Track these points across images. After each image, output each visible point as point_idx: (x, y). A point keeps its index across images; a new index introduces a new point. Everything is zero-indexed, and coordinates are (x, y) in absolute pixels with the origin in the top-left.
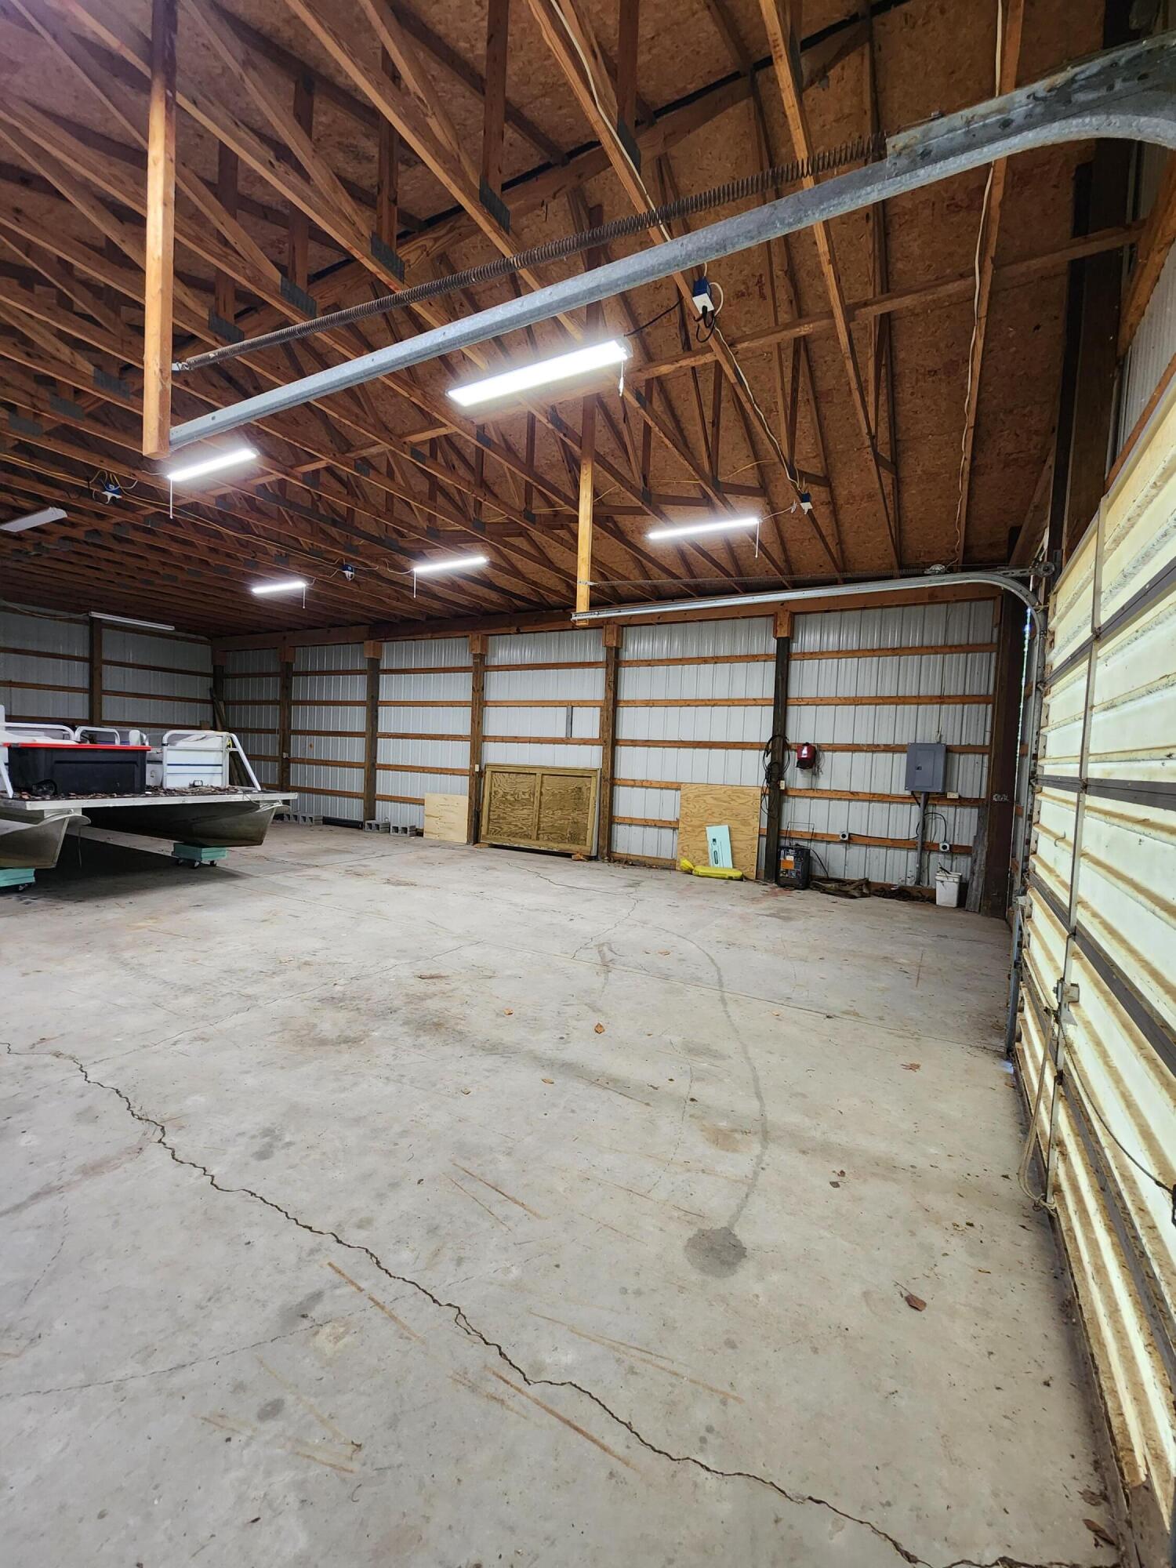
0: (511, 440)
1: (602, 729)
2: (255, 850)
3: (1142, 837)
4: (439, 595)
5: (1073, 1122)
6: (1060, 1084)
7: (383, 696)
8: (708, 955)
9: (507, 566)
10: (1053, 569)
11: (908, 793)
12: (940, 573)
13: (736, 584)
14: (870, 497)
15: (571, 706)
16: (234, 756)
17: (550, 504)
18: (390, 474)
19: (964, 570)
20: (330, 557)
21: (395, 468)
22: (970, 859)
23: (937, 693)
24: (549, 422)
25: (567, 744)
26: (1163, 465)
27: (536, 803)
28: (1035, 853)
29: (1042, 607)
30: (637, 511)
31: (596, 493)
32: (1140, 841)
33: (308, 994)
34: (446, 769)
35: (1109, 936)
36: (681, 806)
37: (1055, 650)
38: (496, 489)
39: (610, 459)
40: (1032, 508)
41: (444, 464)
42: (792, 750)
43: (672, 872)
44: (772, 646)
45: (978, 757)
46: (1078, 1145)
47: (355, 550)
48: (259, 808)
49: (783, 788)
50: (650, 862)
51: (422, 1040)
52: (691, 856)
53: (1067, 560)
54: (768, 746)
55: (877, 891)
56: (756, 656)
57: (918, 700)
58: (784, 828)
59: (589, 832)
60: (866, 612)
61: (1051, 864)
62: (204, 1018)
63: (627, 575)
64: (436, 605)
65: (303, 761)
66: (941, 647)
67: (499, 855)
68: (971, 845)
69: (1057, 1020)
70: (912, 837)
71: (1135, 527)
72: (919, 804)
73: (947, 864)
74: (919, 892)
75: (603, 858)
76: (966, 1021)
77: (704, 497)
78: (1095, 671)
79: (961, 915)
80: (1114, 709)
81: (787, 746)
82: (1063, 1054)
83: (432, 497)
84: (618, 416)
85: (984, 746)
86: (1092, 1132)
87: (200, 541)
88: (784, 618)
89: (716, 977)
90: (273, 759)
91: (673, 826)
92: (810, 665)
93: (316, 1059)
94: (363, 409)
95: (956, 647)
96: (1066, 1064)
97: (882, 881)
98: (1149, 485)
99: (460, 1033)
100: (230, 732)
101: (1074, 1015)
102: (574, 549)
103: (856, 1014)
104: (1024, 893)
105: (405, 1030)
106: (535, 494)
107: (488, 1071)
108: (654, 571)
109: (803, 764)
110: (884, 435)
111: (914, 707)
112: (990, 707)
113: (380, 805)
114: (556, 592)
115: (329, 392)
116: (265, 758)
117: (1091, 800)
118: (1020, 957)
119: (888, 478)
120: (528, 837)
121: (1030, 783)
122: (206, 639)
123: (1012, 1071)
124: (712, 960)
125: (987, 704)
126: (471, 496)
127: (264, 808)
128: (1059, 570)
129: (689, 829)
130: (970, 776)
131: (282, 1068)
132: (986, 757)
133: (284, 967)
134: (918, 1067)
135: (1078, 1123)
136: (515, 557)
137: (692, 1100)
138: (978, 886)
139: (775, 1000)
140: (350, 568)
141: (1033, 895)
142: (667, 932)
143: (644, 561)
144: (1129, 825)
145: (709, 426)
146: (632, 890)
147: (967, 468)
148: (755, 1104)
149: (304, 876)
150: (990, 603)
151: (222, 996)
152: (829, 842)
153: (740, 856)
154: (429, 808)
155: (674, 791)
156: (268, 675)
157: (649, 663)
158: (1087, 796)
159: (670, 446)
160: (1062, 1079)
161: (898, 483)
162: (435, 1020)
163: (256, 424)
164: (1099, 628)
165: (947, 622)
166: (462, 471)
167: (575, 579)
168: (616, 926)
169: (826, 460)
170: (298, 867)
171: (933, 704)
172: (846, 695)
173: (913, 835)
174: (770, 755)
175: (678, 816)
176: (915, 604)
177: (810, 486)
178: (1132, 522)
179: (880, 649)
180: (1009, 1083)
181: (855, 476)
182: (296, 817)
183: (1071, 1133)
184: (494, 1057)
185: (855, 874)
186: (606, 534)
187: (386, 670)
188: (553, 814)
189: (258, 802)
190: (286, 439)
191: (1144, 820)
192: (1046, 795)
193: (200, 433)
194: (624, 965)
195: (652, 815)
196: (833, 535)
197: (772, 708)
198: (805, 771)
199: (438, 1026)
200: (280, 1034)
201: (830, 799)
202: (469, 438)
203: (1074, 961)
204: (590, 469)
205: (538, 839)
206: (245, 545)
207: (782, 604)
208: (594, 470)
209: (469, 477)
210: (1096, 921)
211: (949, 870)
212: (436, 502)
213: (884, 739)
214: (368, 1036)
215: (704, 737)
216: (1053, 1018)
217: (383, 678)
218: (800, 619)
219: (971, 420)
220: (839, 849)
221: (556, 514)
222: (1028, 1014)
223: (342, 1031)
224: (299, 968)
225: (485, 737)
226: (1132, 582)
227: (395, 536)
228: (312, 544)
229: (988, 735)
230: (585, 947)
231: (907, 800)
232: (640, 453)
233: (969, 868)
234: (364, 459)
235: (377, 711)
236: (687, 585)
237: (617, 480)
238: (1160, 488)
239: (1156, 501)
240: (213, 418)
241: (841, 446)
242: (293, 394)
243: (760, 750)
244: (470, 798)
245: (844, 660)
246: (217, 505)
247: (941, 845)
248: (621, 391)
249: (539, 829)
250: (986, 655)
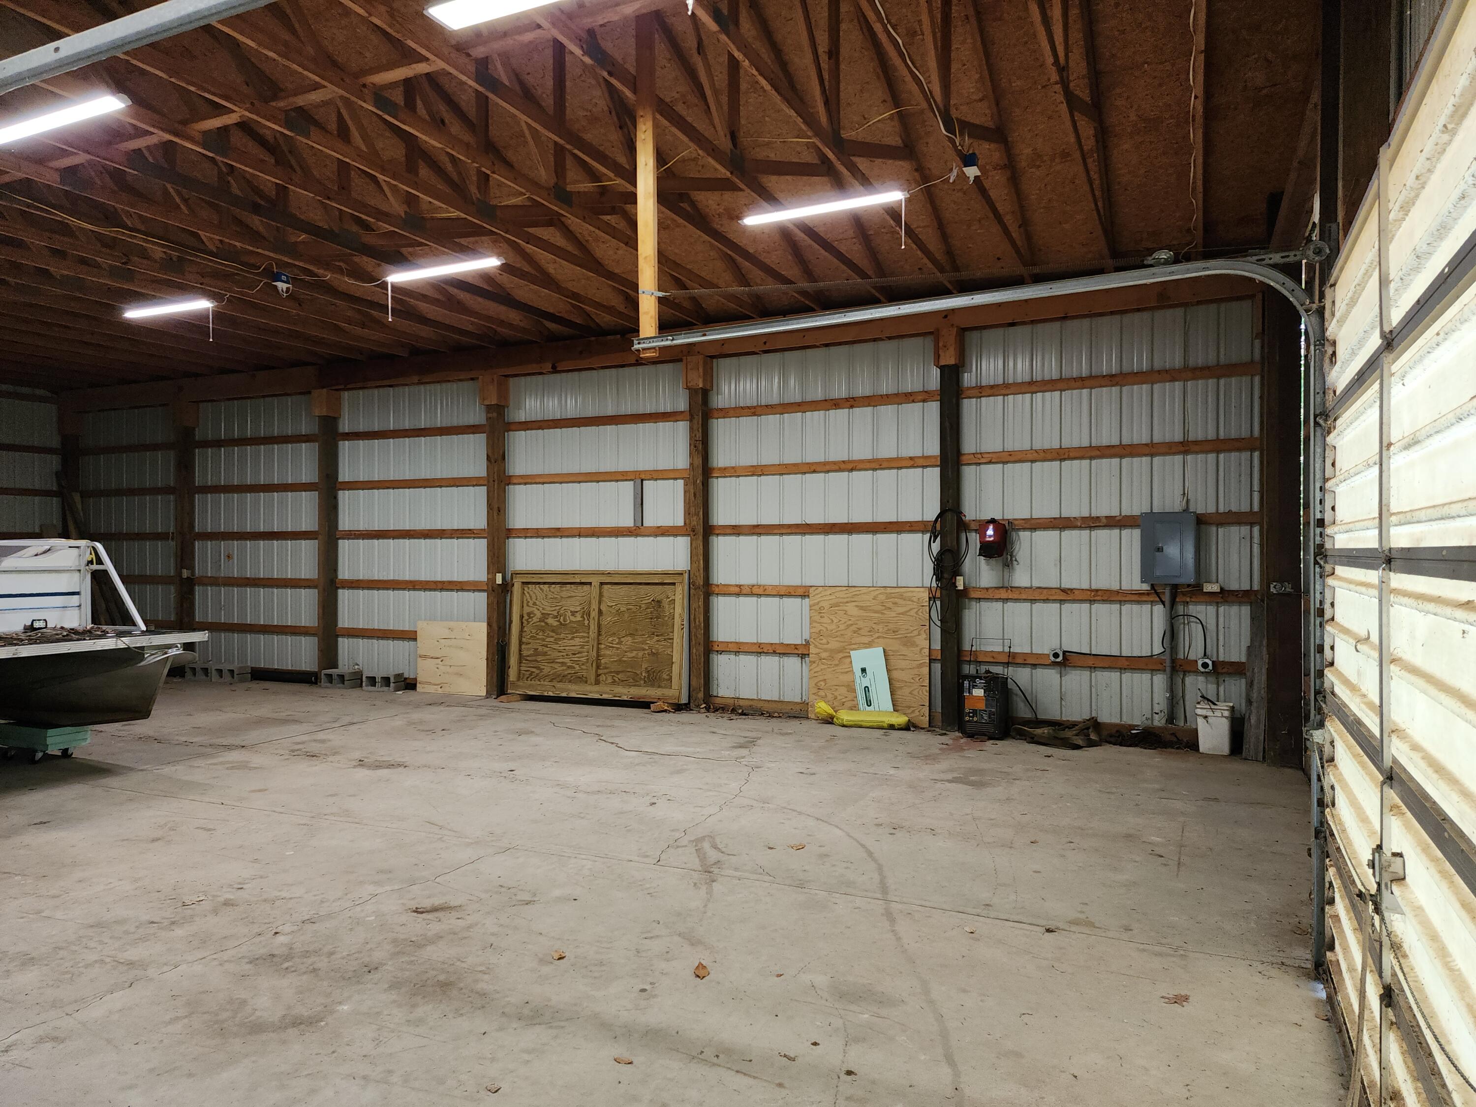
0: (530, 80)
1: (687, 513)
2: (140, 727)
3: (1466, 627)
4: (429, 316)
5: (1409, 1060)
6: (1389, 1005)
7: (345, 474)
8: (863, 846)
9: (533, 272)
10: (1328, 251)
11: (1146, 587)
12: (1167, 263)
13: (875, 288)
14: (1065, 155)
15: (639, 479)
16: (100, 579)
17: (595, 176)
18: (344, 134)
19: (1207, 256)
20: (252, 261)
21: (350, 123)
22: (1243, 681)
23: (1178, 437)
24: (585, 53)
25: (637, 535)
26: (1452, 100)
27: (593, 627)
28: (1332, 664)
29: (1314, 306)
30: (723, 185)
31: (661, 159)
32: (1464, 632)
33: (231, 953)
34: (450, 582)
35: (1435, 776)
36: (812, 621)
37: (1337, 367)
38: (510, 155)
39: (680, 108)
40: (1295, 164)
41: (427, 117)
42: (971, 530)
43: (804, 722)
44: (934, 379)
45: (1245, 530)
46: (1419, 1094)
47: (292, 250)
48: (143, 659)
49: (961, 587)
50: (767, 707)
51: (420, 1012)
52: (830, 696)
53: (1345, 235)
54: (934, 527)
55: (1111, 736)
56: (911, 394)
57: (1151, 450)
58: (967, 647)
59: (675, 668)
60: (1069, 323)
61: (1353, 679)
62: (55, 1004)
63: (715, 281)
64: (425, 331)
65: (215, 582)
66: (1179, 371)
67: (537, 712)
68: (1243, 660)
69: (1377, 910)
70: (1156, 652)
71: (1427, 187)
72: (1163, 603)
73: (1211, 690)
74: (1173, 734)
75: (698, 706)
76: (1253, 925)
77: (823, 163)
78: (1389, 393)
79: (1237, 766)
80: (1417, 447)
81: (963, 526)
82: (1388, 958)
83: (411, 168)
84: (690, 43)
85: (1252, 512)
86: (1435, 1072)
87: (35, 240)
88: (949, 337)
89: (876, 877)
90: (164, 580)
91: (801, 652)
92: (991, 405)
93: (246, 1056)
94: (294, 32)
95: (1202, 369)
96: (1394, 975)
97: (1117, 721)
98: (1438, 128)
99: (483, 995)
100: (92, 540)
101: (1399, 900)
102: (632, 242)
103: (1090, 924)
104: (1321, 725)
105: (394, 997)
106: (569, 162)
107: (529, 1052)
108: (755, 273)
109: (989, 551)
110: (1078, 66)
111: (1146, 460)
112: (1256, 454)
113: (344, 644)
114: (610, 310)
115: (241, 10)
116: (153, 580)
117: (1400, 580)
118: (1323, 822)
119: (1087, 129)
120: (583, 680)
121: (1316, 563)
122: (49, 394)
123: (1323, 995)
124: (870, 854)
125: (1252, 450)
126: (471, 164)
127: (151, 659)
128: (1336, 251)
129: (824, 655)
130: (1235, 557)
131: (190, 1075)
132: (1256, 530)
133: (189, 912)
134: (1186, 998)
135: (1416, 1059)
136: (544, 257)
137: (849, 1073)
138: (1259, 720)
139: (969, 910)
140: (284, 278)
141: (1334, 728)
142: (800, 813)
143: (739, 259)
144: (1448, 611)
145: (823, 58)
146: (744, 752)
147: (1200, 109)
148: (945, 1072)
149: (222, 763)
150: (1246, 305)
151: (86, 967)
152: (1034, 666)
153: (904, 693)
154: (424, 645)
155: (799, 600)
156: (155, 447)
157: (754, 411)
158: (1392, 574)
159: (768, 87)
160: (1390, 997)
161: (1103, 135)
162: (442, 977)
163: (122, 56)
164: (1391, 331)
165: (1186, 334)
166: (456, 128)
167: (635, 287)
168: (721, 809)
169: (997, 105)
170: (209, 750)
171: (1174, 454)
172: (1047, 446)
173: (1158, 649)
174: (939, 539)
175: (806, 636)
176: (1138, 310)
177: (976, 144)
178: (1421, 180)
179: (1091, 377)
180: (1322, 1014)
181: (1041, 127)
182: (206, 671)
183: (1408, 1077)
184: (538, 1029)
185: (1076, 712)
186: (680, 221)
187: (347, 434)
188: (620, 643)
189: (142, 648)
190: (173, 80)
191: (1469, 602)
192: (1341, 579)
193: (35, 73)
194: (736, 869)
195: (769, 637)
196: (1013, 212)
197: (937, 471)
198: (993, 561)
199: (445, 986)
200: (186, 1021)
201: (1033, 601)
202: (464, 78)
203: (1393, 818)
204: (649, 124)
205: (597, 682)
206: (110, 244)
207: (946, 317)
208: (656, 126)
209: (467, 137)
210: (1416, 756)
211: (1214, 699)
212: (417, 174)
213: (1106, 508)
214: (332, 1012)
215: (840, 518)
216: (1371, 907)
217: (345, 447)
218: (973, 337)
219: (1200, 41)
220: (1050, 676)
221: (604, 190)
222: (1341, 907)
223: (289, 1008)
224: (215, 912)
225: (509, 530)
226: (1427, 265)
227: (355, 228)
228: (221, 241)
229: (1256, 496)
230: (675, 844)
231: (1145, 598)
232: (724, 99)
233: (1244, 695)
234: (300, 110)
235: (335, 498)
236: (803, 293)
237: (691, 140)
238: (1453, 133)
239: (1451, 150)
240: (57, 50)
241: (1019, 83)
242: (183, 13)
243: (923, 532)
244: (489, 625)
245: (1039, 395)
246: (62, 182)
247: (1200, 663)
248: (690, 7)
249: (598, 667)
250: (1245, 379)
